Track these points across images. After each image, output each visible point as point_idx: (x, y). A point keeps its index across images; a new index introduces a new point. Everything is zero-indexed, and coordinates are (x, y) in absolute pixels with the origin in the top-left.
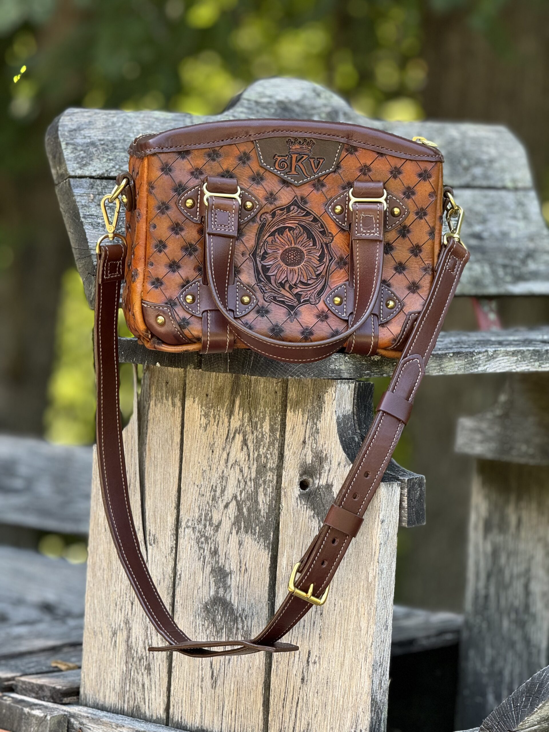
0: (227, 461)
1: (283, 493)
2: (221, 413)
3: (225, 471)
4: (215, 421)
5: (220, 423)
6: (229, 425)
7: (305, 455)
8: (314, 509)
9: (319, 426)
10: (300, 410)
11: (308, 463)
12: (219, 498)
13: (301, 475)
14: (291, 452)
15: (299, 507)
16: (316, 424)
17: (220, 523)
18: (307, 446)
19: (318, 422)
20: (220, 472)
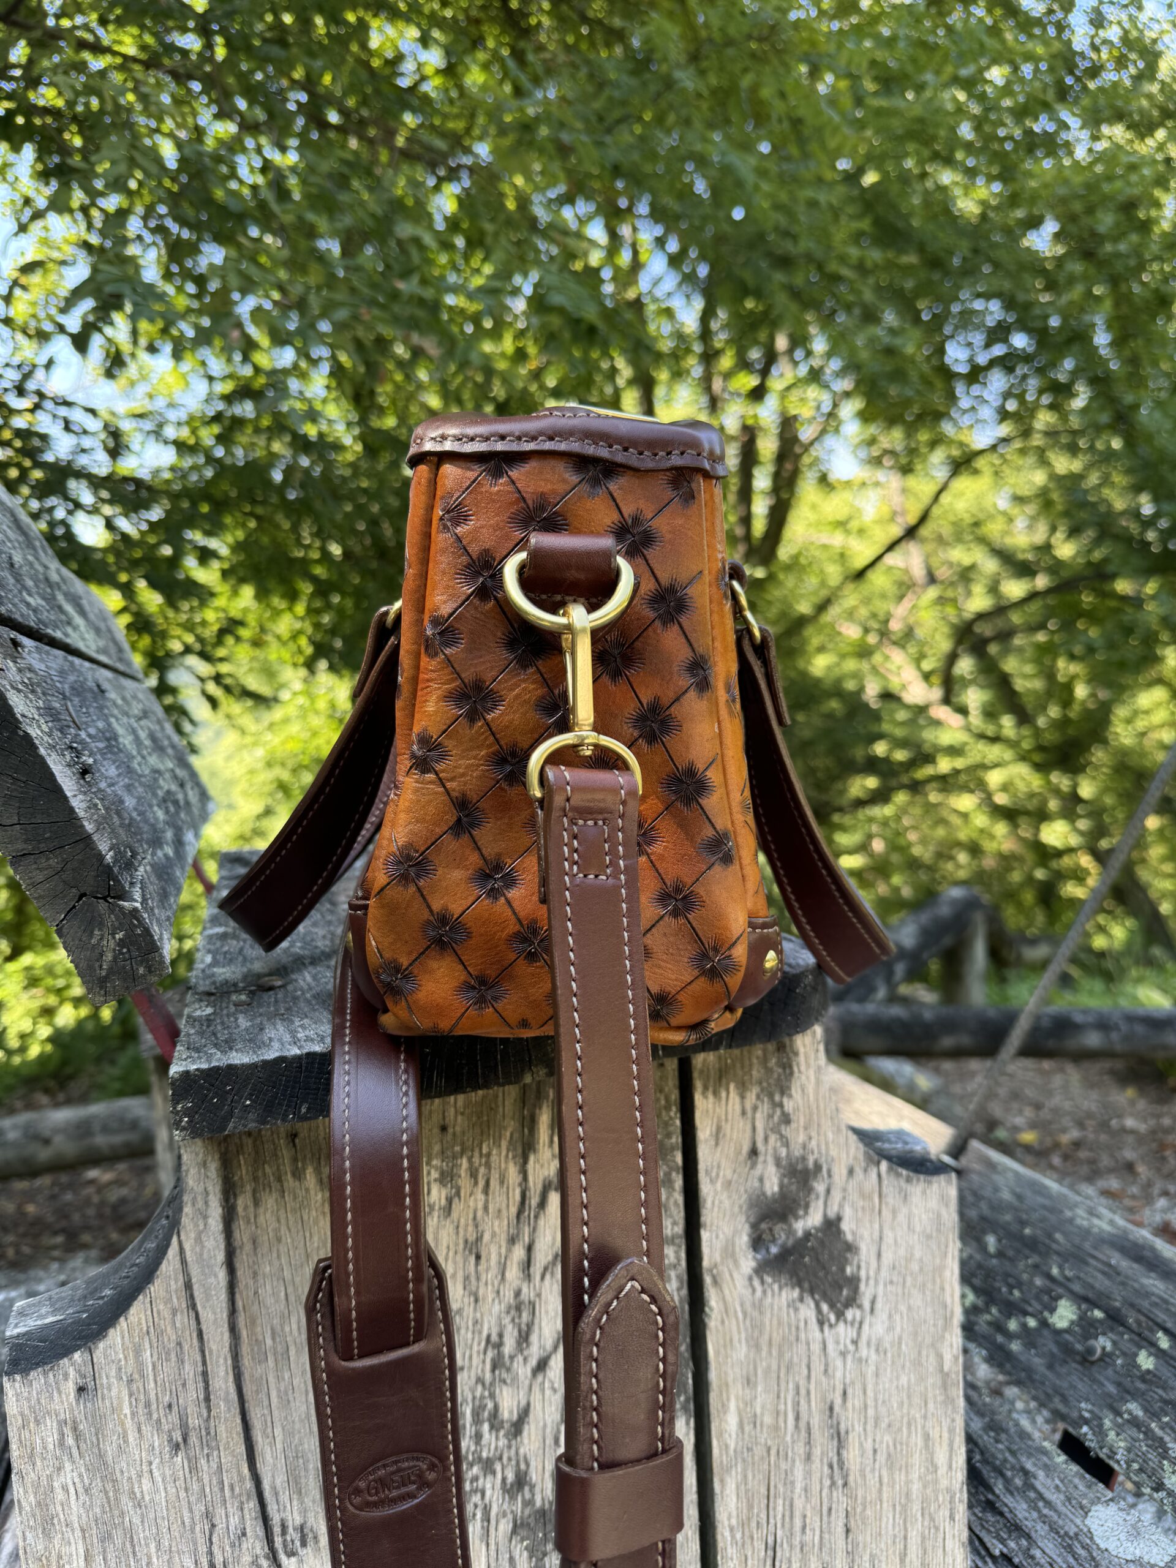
0: (528, 1264)
1: (708, 1280)
2: (494, 1158)
3: (525, 1290)
4: (476, 1183)
5: (494, 1183)
6: (525, 1178)
7: (761, 1180)
8: (799, 1284)
9: (789, 1105)
10: (732, 1086)
11: (769, 1193)
12: (512, 1358)
13: (754, 1226)
14: (719, 1185)
15: (759, 1293)
16: (781, 1105)
17: (525, 1413)
18: (761, 1159)
19: (785, 1100)
20: (508, 1296)
